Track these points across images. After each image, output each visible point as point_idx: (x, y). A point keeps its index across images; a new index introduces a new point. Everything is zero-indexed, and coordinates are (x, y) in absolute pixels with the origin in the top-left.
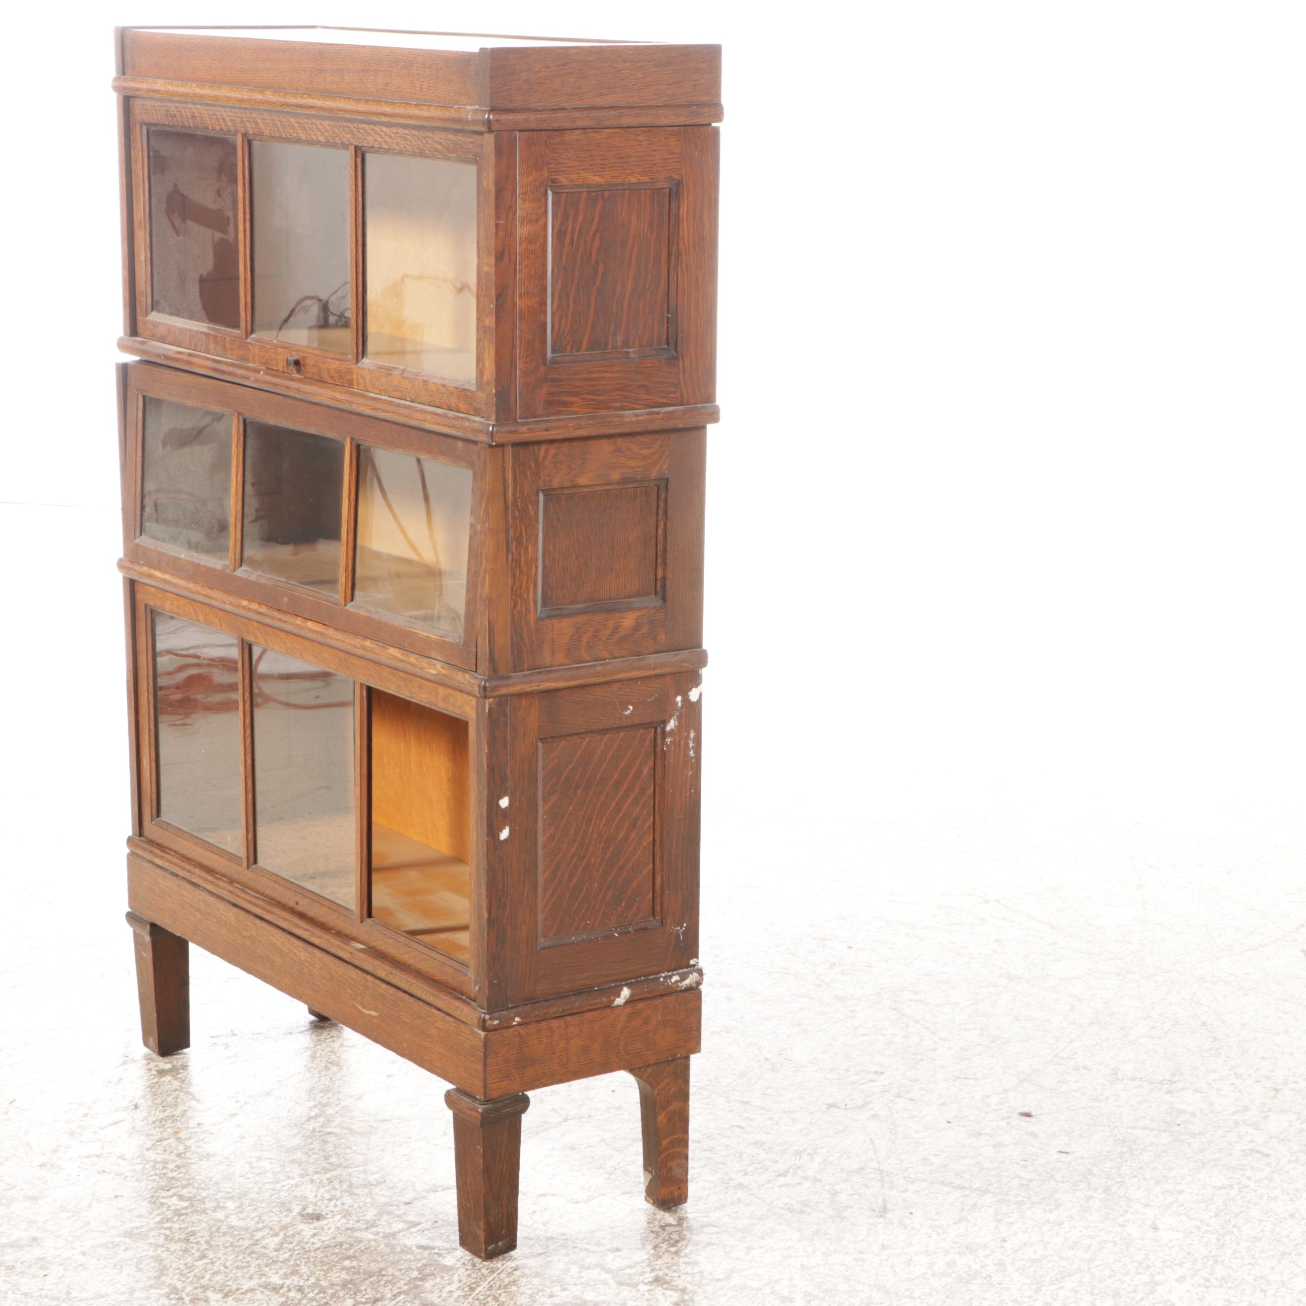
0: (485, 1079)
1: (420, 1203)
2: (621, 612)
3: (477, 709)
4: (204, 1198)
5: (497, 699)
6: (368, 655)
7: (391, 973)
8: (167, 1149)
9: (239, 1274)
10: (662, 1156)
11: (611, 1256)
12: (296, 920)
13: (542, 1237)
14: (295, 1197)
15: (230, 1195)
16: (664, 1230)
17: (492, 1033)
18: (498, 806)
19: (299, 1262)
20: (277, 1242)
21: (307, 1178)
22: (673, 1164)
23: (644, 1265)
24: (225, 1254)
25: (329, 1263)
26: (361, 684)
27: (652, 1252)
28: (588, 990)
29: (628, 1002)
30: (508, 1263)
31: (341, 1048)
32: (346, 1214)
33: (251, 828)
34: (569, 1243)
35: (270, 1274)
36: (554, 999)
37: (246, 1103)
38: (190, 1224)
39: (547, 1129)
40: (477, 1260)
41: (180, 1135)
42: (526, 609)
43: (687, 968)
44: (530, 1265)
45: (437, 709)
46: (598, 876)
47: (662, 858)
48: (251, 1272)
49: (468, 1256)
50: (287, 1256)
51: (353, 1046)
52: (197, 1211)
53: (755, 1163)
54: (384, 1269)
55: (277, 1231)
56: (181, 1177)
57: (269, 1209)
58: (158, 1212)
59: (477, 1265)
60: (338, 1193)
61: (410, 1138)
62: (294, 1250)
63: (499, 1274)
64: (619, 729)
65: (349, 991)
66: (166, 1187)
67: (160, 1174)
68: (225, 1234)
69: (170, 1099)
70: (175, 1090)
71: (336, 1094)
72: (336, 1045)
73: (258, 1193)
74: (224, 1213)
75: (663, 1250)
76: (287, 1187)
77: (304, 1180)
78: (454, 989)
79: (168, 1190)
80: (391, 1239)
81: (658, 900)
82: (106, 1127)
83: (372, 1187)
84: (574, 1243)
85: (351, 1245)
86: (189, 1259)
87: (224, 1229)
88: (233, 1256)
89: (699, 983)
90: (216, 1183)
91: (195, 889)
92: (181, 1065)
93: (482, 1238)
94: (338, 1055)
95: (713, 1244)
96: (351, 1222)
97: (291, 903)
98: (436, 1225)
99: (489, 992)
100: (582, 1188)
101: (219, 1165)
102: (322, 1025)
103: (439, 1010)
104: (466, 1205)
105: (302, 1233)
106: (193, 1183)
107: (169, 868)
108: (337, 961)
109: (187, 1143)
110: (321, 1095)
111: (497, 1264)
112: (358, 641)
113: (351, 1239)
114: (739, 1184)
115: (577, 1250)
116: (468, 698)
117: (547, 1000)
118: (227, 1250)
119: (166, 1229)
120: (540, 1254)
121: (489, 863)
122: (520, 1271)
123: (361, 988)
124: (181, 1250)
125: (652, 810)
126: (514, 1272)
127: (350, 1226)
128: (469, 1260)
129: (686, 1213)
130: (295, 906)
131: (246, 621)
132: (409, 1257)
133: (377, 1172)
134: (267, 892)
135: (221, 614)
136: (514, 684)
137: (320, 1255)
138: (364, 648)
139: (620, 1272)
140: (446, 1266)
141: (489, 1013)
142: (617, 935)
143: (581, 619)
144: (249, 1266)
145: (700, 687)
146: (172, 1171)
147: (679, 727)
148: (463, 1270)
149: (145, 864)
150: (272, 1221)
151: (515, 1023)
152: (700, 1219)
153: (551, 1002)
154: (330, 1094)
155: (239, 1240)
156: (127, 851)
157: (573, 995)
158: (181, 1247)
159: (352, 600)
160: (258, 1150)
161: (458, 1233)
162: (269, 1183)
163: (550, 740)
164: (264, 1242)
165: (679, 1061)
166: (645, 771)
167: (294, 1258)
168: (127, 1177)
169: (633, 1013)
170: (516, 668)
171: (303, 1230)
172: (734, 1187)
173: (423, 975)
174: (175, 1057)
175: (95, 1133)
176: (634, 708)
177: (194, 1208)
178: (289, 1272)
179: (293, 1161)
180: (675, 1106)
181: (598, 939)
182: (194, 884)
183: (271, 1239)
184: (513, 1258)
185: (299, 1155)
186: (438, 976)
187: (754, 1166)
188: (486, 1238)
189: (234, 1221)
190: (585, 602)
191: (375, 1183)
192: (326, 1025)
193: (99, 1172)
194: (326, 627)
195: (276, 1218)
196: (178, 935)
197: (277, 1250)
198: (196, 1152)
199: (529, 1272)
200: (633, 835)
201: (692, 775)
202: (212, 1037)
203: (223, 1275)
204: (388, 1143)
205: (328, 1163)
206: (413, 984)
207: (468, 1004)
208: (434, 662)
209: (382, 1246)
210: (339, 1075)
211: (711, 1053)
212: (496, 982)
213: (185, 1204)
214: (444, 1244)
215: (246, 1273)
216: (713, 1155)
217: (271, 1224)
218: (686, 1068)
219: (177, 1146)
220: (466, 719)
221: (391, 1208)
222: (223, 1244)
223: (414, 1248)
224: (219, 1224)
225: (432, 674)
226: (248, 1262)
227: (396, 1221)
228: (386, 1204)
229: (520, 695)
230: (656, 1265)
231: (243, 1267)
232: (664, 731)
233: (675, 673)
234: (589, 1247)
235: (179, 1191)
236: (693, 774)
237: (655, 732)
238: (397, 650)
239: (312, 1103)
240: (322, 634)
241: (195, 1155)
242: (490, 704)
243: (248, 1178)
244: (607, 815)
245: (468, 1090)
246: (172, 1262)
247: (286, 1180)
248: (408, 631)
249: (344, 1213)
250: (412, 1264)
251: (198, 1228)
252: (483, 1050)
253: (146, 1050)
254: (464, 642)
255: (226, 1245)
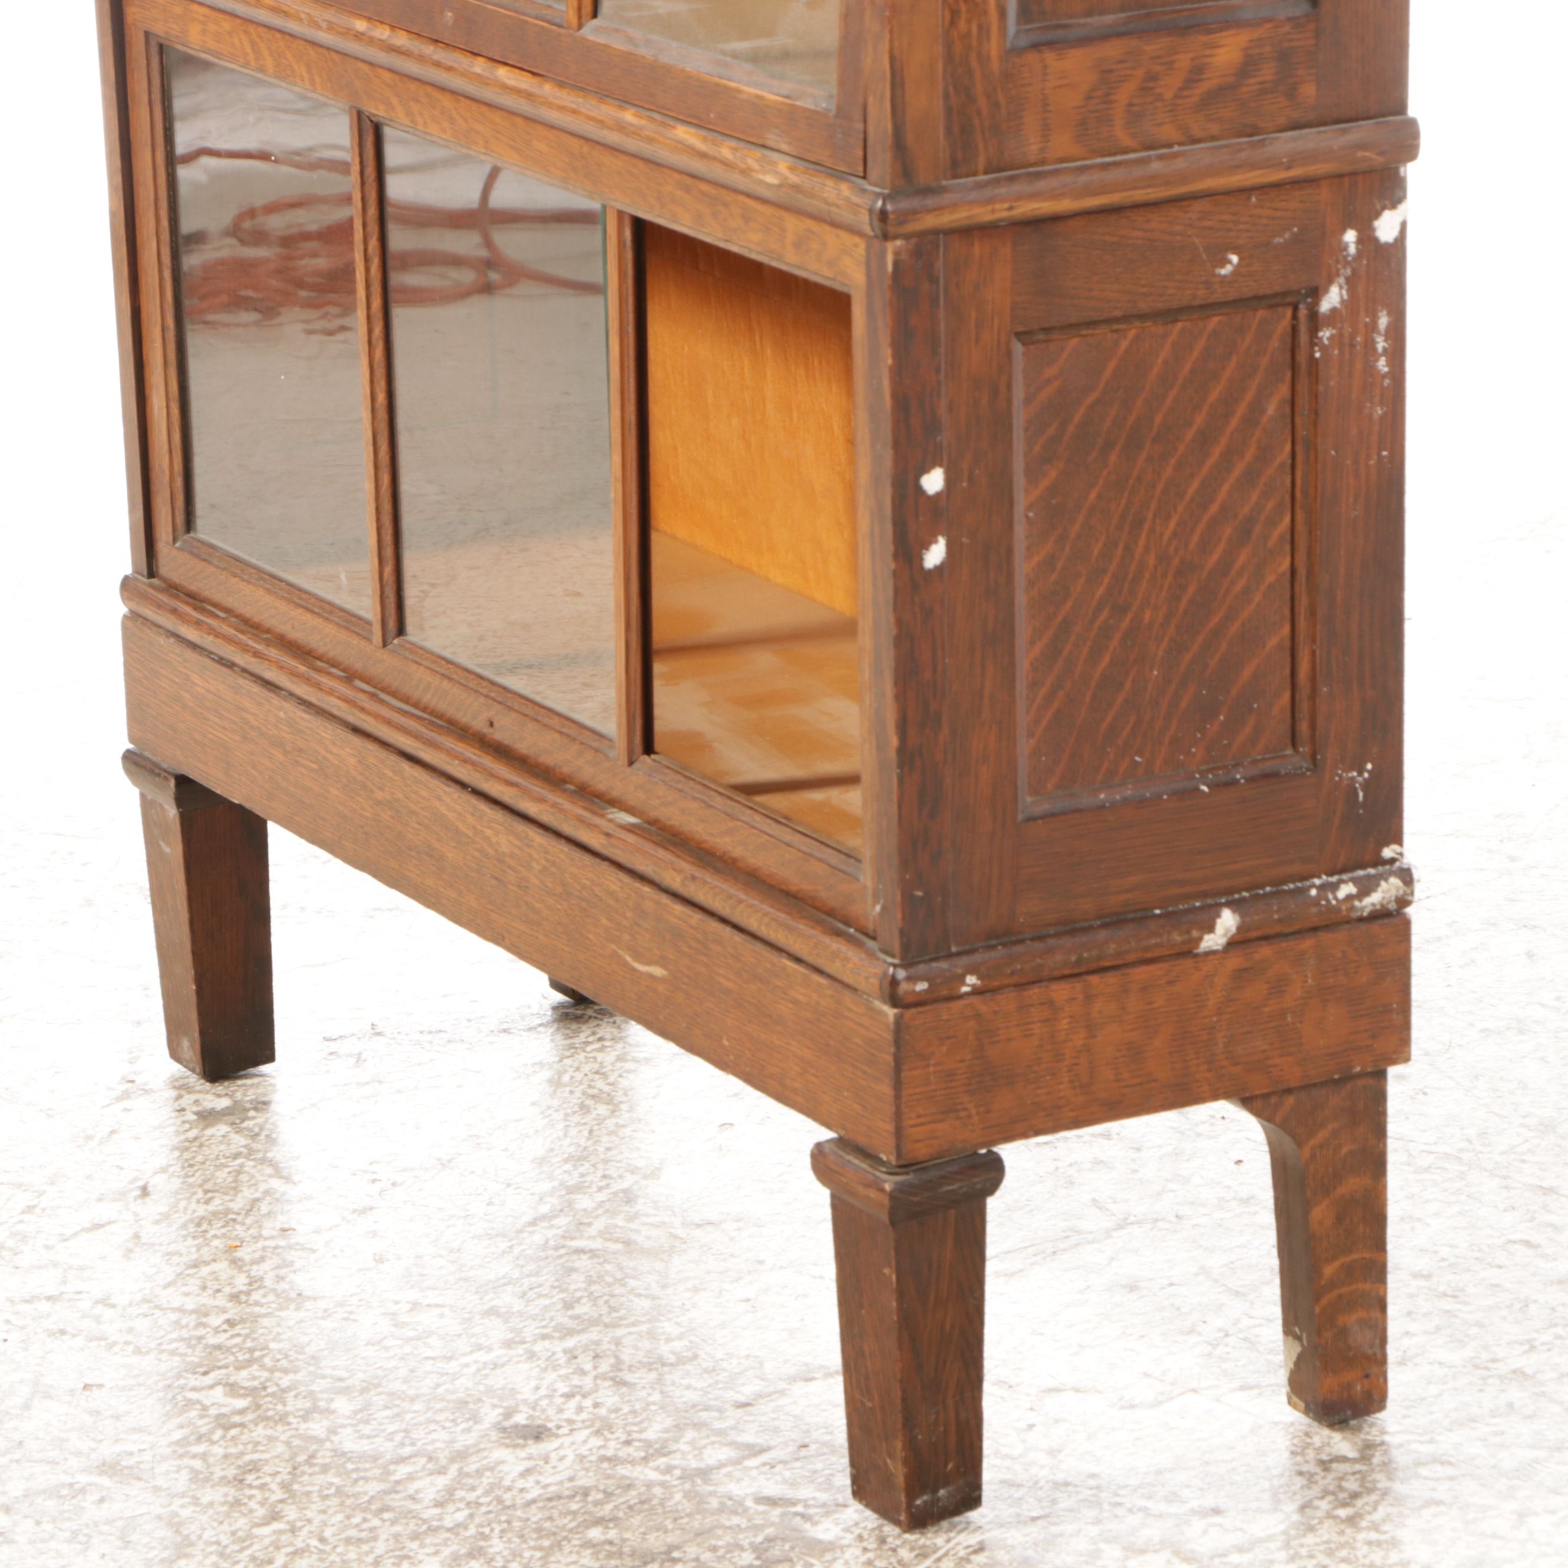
0: (898, 1115)
1: (773, 1405)
2: (1209, 32)
3: (868, 264)
4: (284, 1391)
5: (914, 240)
6: (631, 144)
7: (694, 878)
8: (209, 1284)
9: (352, 1555)
10: (1324, 1301)
11: (1198, 1525)
12: (488, 761)
13: (1042, 1483)
14: (490, 1391)
15: (343, 1385)
16: (1326, 1470)
17: (913, 1010)
18: (919, 490)
19: (487, 1530)
20: (440, 1487)
21: (520, 1350)
22: (1350, 1319)
23: (1272, 1546)
24: (324, 1512)
25: (554, 1534)
26: (620, 214)
27: (1296, 1517)
28: (1139, 914)
29: (1233, 944)
30: (962, 1537)
31: (619, 1065)
32: (602, 1428)
33: (389, 552)
34: (1103, 1495)
35: (420, 1557)
36: (1057, 935)
37: (394, 1184)
38: (250, 1447)
39: (1078, 1245)
40: (891, 1530)
41: (239, 1254)
42: (980, 27)
43: (1374, 865)
44: (1010, 1542)
45: (784, 267)
46: (1161, 653)
47: (1312, 612)
48: (378, 1551)
49: (869, 1519)
50: (460, 1516)
51: (647, 1060)
52: (268, 1419)
53: (1556, 1325)
54: (677, 1547)
55: (444, 1462)
56: (236, 1345)
57: (430, 1414)
58: (179, 1420)
59: (890, 1540)
60: (588, 1382)
61: (761, 1262)
62: (479, 1504)
63: (939, 1560)
64: (1208, 308)
65: (604, 921)
66: (200, 1365)
67: (190, 1339)
68: (325, 1469)
69: (222, 1175)
70: (236, 1156)
71: (600, 1166)
72: (608, 1058)
73: (405, 1381)
74: (326, 1423)
75: (1320, 1514)
76: (473, 1368)
77: (512, 1352)
78: (831, 913)
79: (205, 1373)
80: (699, 1481)
81: (1304, 707)
82: (75, 1234)
83: (666, 1369)
84: (1117, 1495)
85: (608, 1495)
86: (242, 1523)
87: (324, 1457)
88: (340, 1517)
89: (1403, 902)
90: (313, 1357)
91: (271, 695)
92: (251, 1102)
93: (900, 1480)
94: (611, 1079)
95: (1439, 1503)
96: (612, 1444)
97: (479, 724)
98: (804, 1452)
99: (904, 918)
100: (1146, 1375)
101: (322, 1318)
102: (580, 1012)
103: (798, 960)
104: (862, 1403)
105: (500, 1468)
106: (264, 1356)
107: (214, 649)
108: (578, 854)
109: (256, 1270)
110: (568, 1167)
111: (937, 1538)
112: (607, 111)
113: (610, 1482)
114: (1514, 1372)
115: (1120, 1511)
116: (847, 238)
117: (1040, 938)
118: (328, 1503)
119: (195, 1456)
120: (1034, 1519)
121: (899, 622)
122: (986, 1553)
123: (629, 914)
124: (225, 1503)
125: (1288, 498)
126: (973, 1557)
127: (609, 1453)
128: (873, 1529)
129: (1383, 1432)
130: (486, 730)
131: (365, 68)
132: (736, 1520)
133: (680, 1337)
134: (427, 699)
135: (312, 52)
136: (954, 207)
137: (535, 1515)
138: (621, 127)
139: (1216, 1560)
140: (820, 1542)
141: (906, 965)
142: (1205, 788)
143: (1113, 50)
144: (375, 1539)
145: (1402, 208)
146: (217, 1331)
147: (1351, 304)
148: (857, 1552)
149: (162, 640)
150: (434, 1441)
151: (965, 989)
152: (1414, 1446)
153: (1052, 942)
154: (587, 1165)
155: (356, 1481)
156: (123, 610)
157: (1104, 926)
158: (226, 1495)
159: (595, 15)
160: (412, 1287)
161: (848, 1470)
162: (433, 1359)
163: (1041, 337)
164: (412, 1488)
165: (1361, 1082)
166: (1271, 410)
167: (477, 1520)
168: (115, 1343)
169: (1246, 970)
170: (957, 167)
171: (503, 1462)
172: (1502, 1378)
173: (764, 882)
174: (239, 1082)
175: (47, 1247)
176: (1241, 259)
177: (260, 1412)
178: (463, 1551)
179: (492, 1312)
180: (1353, 1184)
181: (1160, 797)
182: (267, 684)
183: (428, 1480)
184: (972, 1526)
185: (507, 1299)
186: (796, 881)
187: (1553, 1330)
188: (908, 1478)
189: (348, 1441)
190: (1122, 9)
191: (672, 1359)
192: (590, 1012)
193: (51, 1334)
194: (539, 79)
195: (442, 1435)
196: (236, 802)
197: (439, 1504)
198: (274, 1290)
199: (1007, 1557)
200: (1242, 558)
201: (1382, 418)
202: (326, 1039)
203: (315, 1557)
204: (709, 1273)
205: (571, 1317)
206: (741, 902)
207: (858, 944)
208: (775, 156)
209: (678, 1497)
210: (610, 1123)
211: (1476, 1077)
212: (920, 894)
213: (241, 1403)
214: (818, 1495)
215: (367, 1554)
216: (1459, 1306)
217: (430, 1448)
218: (1379, 1098)
219: (232, 1277)
220: (845, 289)
221: (704, 1415)
222: (320, 1491)
223: (749, 1503)
224: (314, 1447)
225: (769, 186)
226: (372, 1529)
227: (713, 1443)
228: (694, 1406)
229: (967, 232)
230: (1302, 1546)
231: (360, 1541)
232: (1314, 316)
233: (1341, 176)
234: (1149, 1504)
235: (228, 1375)
236: (1385, 414)
237: (1295, 317)
238: (693, 130)
239: (547, 1186)
240: (529, 96)
241: (271, 1297)
242: (897, 253)
243: (386, 1348)
244: (1180, 509)
245: (862, 1140)
246: (203, 1529)
247: (472, 1352)
248: (717, 85)
249: (598, 1425)
250: (741, 1536)
251: (266, 1456)
252: (892, 1050)
253: (176, 1068)
254: (839, 109)
255: (326, 1492)
